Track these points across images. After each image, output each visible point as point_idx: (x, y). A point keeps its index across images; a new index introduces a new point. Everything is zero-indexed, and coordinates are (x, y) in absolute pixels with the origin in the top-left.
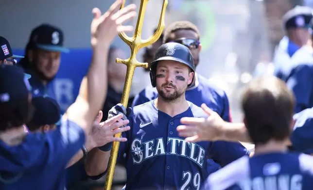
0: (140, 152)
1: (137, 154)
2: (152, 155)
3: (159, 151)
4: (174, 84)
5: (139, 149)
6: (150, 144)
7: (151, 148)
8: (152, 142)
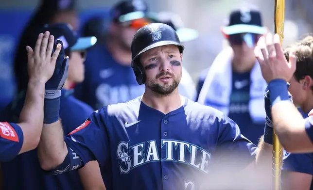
0: (127, 158)
1: (124, 161)
2: (142, 162)
3: (152, 157)
4: (170, 71)
5: (126, 154)
6: (140, 148)
7: (140, 154)
8: (142, 145)
